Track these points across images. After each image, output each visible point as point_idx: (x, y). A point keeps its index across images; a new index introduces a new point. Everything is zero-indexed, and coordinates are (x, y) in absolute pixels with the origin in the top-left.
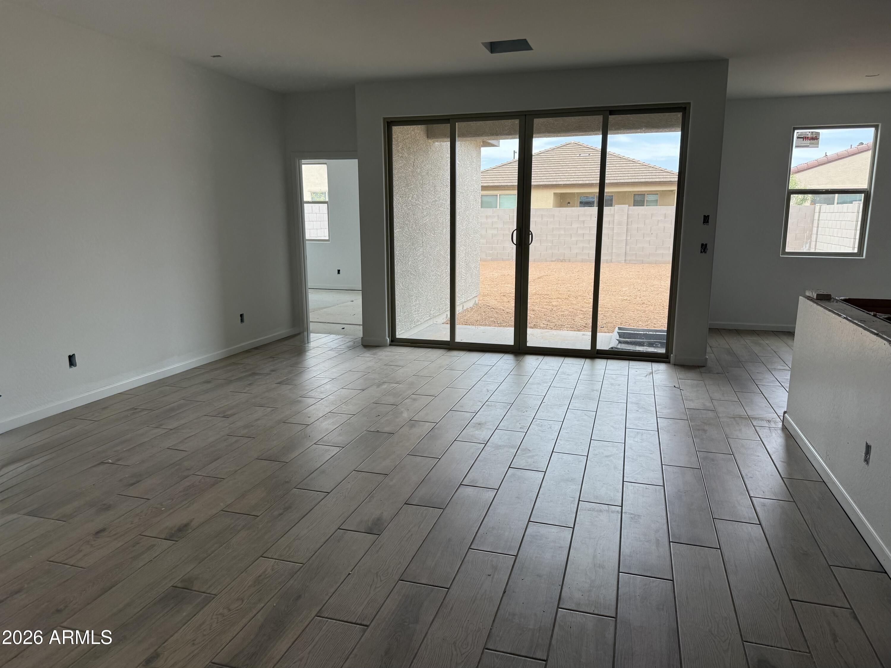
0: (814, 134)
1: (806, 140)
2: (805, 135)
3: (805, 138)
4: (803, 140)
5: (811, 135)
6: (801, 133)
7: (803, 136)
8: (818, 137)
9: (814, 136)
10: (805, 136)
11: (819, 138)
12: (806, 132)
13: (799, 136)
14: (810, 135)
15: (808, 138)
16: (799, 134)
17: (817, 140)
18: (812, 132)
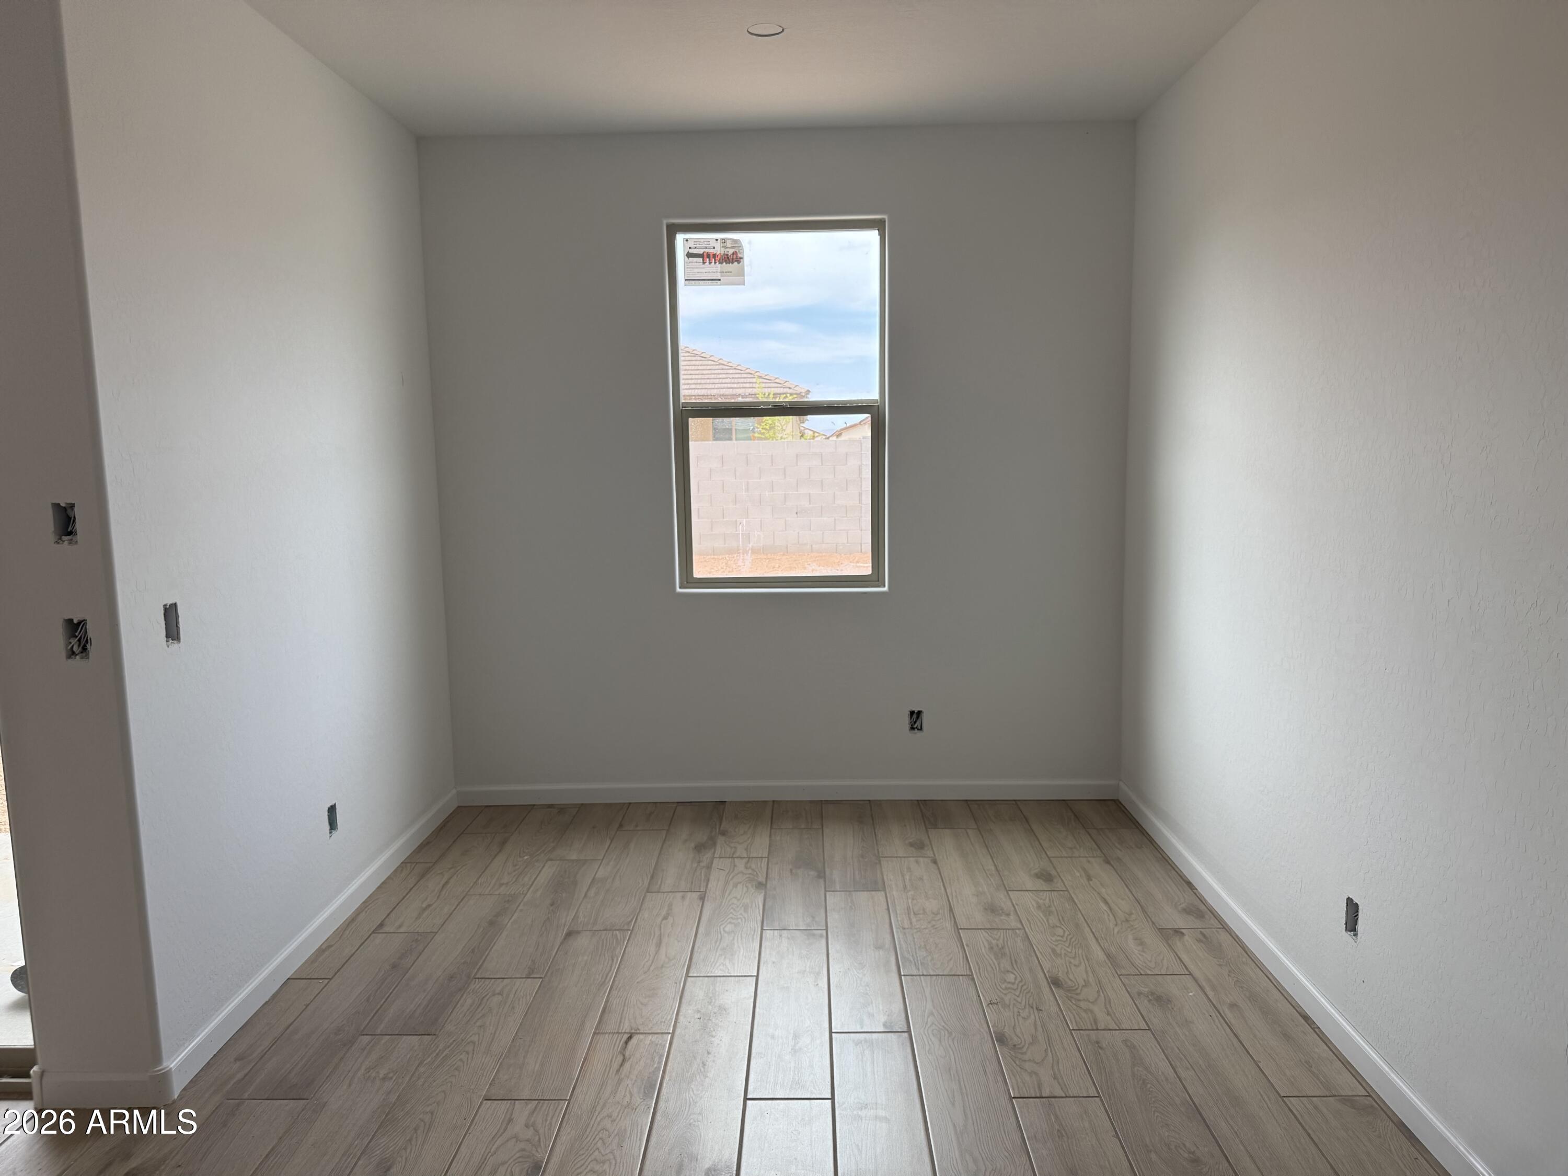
0: (729, 244)
1: (710, 263)
2: (706, 248)
3: (708, 255)
4: (704, 263)
5: (723, 249)
6: (696, 241)
7: (701, 251)
8: (739, 255)
9: (731, 251)
10: (707, 251)
11: (742, 258)
12: (708, 240)
13: (691, 251)
14: (719, 250)
15: (714, 256)
16: (691, 244)
17: (739, 262)
18: (724, 241)
